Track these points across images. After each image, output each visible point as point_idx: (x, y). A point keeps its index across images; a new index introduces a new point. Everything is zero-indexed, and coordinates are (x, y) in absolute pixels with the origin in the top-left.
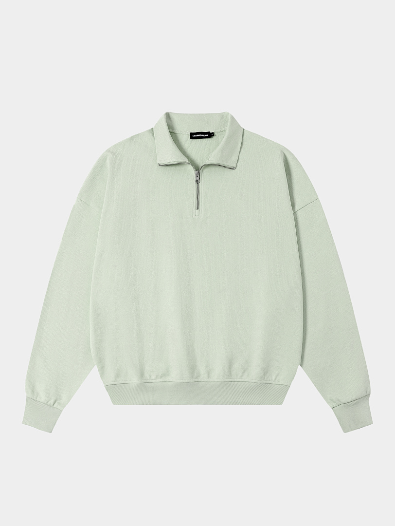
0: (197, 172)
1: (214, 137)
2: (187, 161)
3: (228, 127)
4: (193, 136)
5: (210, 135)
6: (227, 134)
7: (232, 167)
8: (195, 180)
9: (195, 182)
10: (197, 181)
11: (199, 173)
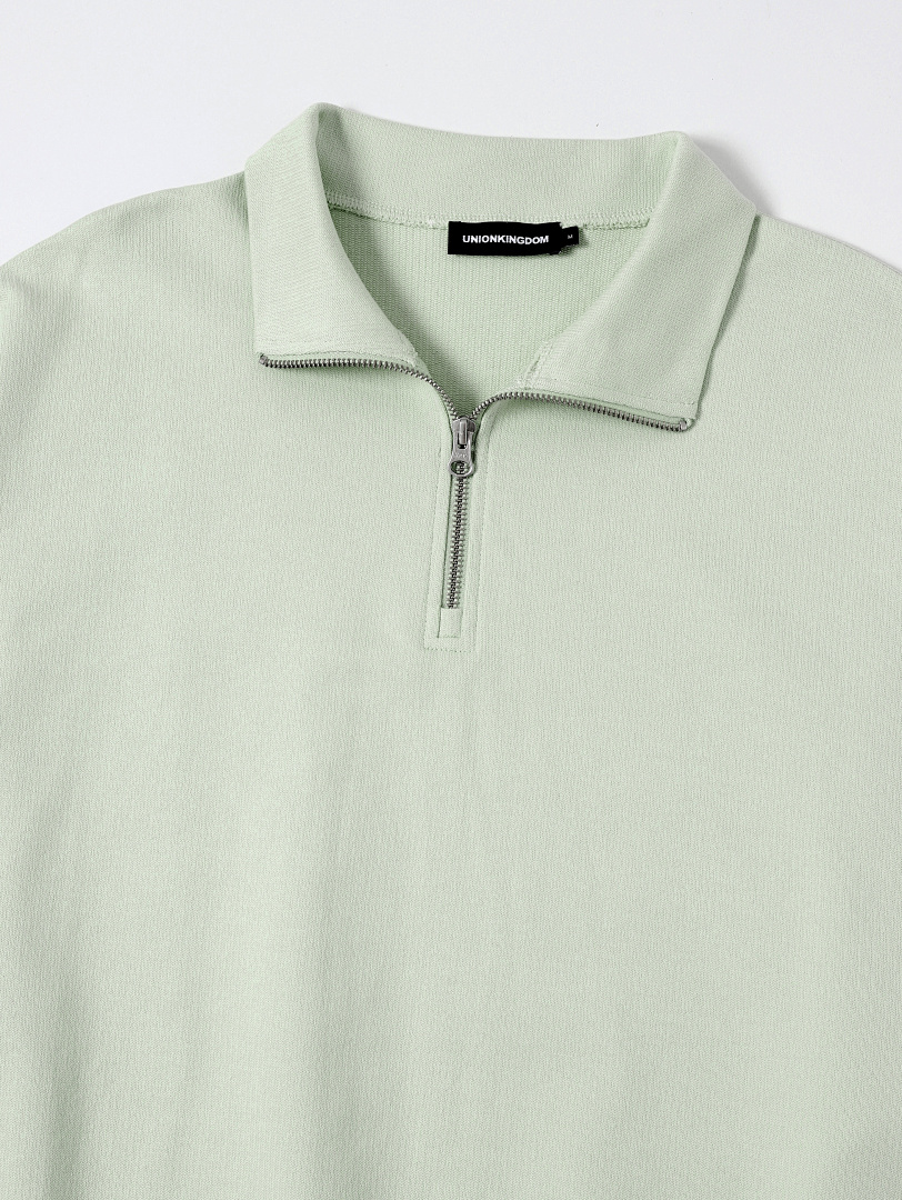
0: (462, 423)
1: (579, 254)
2: (411, 360)
3: (660, 208)
4: (463, 239)
5: (560, 239)
6: (647, 240)
7: (674, 422)
8: (446, 459)
9: (445, 473)
10: (456, 466)
11: (472, 429)
